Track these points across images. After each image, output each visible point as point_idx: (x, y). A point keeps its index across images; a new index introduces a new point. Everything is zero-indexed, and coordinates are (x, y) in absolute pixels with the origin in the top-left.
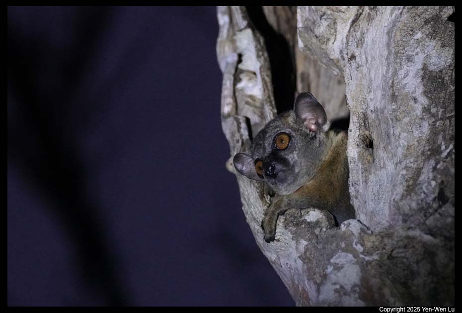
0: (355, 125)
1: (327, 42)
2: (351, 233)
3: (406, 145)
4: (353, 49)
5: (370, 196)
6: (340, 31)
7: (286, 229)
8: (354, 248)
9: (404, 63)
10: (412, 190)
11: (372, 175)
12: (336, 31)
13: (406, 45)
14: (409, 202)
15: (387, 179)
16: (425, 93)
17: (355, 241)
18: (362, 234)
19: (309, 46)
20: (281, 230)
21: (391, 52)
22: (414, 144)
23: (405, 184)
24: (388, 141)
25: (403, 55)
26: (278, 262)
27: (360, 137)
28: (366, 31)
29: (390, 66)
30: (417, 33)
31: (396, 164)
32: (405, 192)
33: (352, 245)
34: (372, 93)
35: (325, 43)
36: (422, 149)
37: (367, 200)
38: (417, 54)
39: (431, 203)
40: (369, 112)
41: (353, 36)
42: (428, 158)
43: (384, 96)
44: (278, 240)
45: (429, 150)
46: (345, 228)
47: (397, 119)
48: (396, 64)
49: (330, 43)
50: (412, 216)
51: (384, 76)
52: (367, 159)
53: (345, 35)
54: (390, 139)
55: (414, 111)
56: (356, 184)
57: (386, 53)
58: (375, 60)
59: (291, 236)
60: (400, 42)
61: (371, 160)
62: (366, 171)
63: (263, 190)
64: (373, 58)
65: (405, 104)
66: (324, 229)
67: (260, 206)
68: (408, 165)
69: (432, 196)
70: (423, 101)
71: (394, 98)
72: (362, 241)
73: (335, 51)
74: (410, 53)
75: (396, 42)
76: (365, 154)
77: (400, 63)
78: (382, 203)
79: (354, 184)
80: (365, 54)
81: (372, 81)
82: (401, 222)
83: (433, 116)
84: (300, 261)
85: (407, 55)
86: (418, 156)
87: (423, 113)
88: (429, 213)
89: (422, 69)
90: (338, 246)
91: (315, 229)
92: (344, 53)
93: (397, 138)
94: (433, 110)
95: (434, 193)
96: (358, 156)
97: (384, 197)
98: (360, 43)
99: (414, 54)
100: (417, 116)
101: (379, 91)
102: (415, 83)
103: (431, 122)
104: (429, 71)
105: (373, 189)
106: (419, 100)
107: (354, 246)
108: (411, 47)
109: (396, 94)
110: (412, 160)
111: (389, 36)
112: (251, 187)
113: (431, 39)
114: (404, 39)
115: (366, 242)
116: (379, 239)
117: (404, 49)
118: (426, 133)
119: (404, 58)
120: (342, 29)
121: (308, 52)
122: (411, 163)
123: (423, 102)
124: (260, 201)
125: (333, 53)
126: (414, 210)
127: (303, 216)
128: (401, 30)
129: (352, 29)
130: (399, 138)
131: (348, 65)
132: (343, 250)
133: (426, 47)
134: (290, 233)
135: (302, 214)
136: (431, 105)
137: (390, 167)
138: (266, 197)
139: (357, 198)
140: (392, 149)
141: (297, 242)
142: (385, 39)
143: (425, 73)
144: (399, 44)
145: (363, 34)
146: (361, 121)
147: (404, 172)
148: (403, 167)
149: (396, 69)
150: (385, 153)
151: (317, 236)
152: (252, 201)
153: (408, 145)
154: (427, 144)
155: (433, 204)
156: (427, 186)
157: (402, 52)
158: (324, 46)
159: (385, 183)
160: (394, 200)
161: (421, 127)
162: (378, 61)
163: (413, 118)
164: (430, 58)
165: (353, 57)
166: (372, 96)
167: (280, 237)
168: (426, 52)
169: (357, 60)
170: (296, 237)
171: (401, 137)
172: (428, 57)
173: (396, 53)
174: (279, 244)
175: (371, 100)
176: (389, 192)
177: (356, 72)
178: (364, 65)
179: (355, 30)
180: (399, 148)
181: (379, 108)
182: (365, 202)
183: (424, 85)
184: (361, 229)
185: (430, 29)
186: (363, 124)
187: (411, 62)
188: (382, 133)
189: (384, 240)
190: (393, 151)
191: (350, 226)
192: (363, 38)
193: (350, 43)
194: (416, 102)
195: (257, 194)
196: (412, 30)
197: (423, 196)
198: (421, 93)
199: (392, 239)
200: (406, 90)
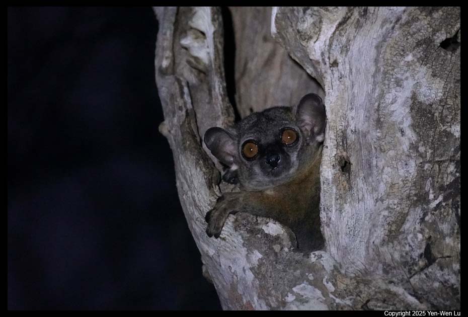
0: (333, 143)
1: (308, 39)
2: (321, 266)
3: (390, 182)
4: (336, 54)
5: (343, 228)
6: (324, 32)
7: (236, 231)
8: (324, 285)
9: (392, 87)
10: (396, 237)
11: (348, 205)
12: (320, 31)
13: (395, 65)
14: (392, 251)
15: (365, 215)
16: (413, 126)
17: (326, 277)
18: (335, 273)
19: (283, 34)
20: (229, 230)
21: (380, 70)
22: (398, 183)
23: (386, 227)
24: (369, 172)
25: (391, 76)
26: (218, 260)
27: (336, 157)
28: (352, 38)
29: (377, 86)
30: (408, 55)
31: (376, 200)
32: (386, 237)
33: (322, 280)
34: (354, 111)
35: (306, 40)
36: (408, 191)
37: (340, 233)
38: (407, 78)
39: (417, 260)
40: (349, 131)
41: (337, 40)
42: (414, 204)
43: (367, 119)
44: (224, 239)
45: (416, 195)
46: (315, 259)
47: (381, 150)
48: (384, 86)
49: (312, 42)
50: (395, 268)
51: (368, 95)
52: (343, 185)
53: (329, 36)
54: (371, 170)
55: (401, 145)
56: (328, 209)
57: (373, 69)
58: (360, 74)
59: (242, 241)
60: (390, 61)
61: (347, 187)
62: (341, 198)
63: (212, 177)
64: (358, 71)
65: (391, 134)
66: (286, 249)
67: (206, 195)
68: (391, 206)
69: (418, 251)
70: (410, 135)
71: (379, 123)
72: (334, 280)
73: (317, 51)
74: (399, 76)
75: (386, 60)
76: (341, 178)
77: (389, 85)
78: (358, 241)
79: (326, 208)
80: (350, 65)
81: (354, 97)
82: (381, 272)
83: (421, 155)
84: (251, 273)
85: (397, 78)
86: (403, 199)
87: (410, 149)
88: (414, 270)
89: (412, 98)
90: (302, 274)
91: (275, 245)
92: (326, 56)
93: (380, 171)
94: (422, 149)
95: (420, 248)
96: (332, 178)
97: (360, 234)
98: (345, 49)
99: (403, 78)
100: (403, 152)
101: (362, 110)
102: (403, 112)
103: (418, 162)
104: (419, 102)
105: (348, 222)
106: (407, 134)
107: (325, 283)
108: (401, 70)
109: (382, 120)
110: (396, 202)
111: (378, 51)
112: (196, 169)
113: (422, 64)
114: (394, 59)
115: (338, 282)
116: (353, 283)
117: (393, 70)
118: (412, 174)
119: (392, 80)
120: (327, 30)
121: (280, 40)
122: (395, 205)
123: (411, 137)
124: (207, 190)
125: (314, 53)
126: (397, 262)
127: (260, 224)
128: (392, 47)
129: (337, 32)
130: (382, 171)
131: (329, 71)
132: (310, 283)
133: (416, 72)
134: (240, 237)
135: (259, 222)
136: (419, 143)
137: (370, 202)
138: (214, 187)
139: (328, 226)
140: (373, 181)
141: (250, 251)
142: (373, 53)
143: (414, 103)
144: (388, 63)
145: (348, 40)
146: (339, 140)
147: (386, 213)
148: (385, 207)
149: (383, 91)
150: (365, 184)
151: (276, 254)
152: (196, 185)
153: (392, 183)
154: (414, 188)
155: (419, 261)
156: (412, 238)
157: (391, 73)
158: (304, 43)
159: (363, 219)
160: (374, 242)
161: (407, 164)
162: (363, 76)
163: (399, 153)
164: (420, 86)
165: (335, 64)
166: (353, 114)
167: (227, 236)
168: (416, 78)
169: (339, 67)
170: (249, 245)
171: (384, 171)
172: (418, 85)
173: (385, 73)
174: (223, 243)
175: (353, 118)
176: (366, 230)
177: (338, 82)
178: (347, 76)
179: (340, 34)
180: (382, 184)
181: (360, 130)
182: (338, 234)
183: (412, 117)
184: (334, 266)
185: (422, 53)
186: (341, 143)
187: (400, 86)
188: (362, 160)
189: (360, 286)
190: (373, 184)
191: (322, 259)
192: (349, 45)
193: (333, 47)
194: (403, 135)
195: (204, 180)
196: (403, 51)
197: (407, 248)
198: (409, 126)
199: (370, 288)
200: (393, 119)
